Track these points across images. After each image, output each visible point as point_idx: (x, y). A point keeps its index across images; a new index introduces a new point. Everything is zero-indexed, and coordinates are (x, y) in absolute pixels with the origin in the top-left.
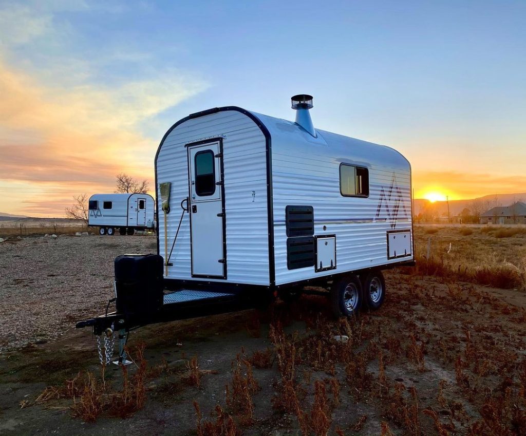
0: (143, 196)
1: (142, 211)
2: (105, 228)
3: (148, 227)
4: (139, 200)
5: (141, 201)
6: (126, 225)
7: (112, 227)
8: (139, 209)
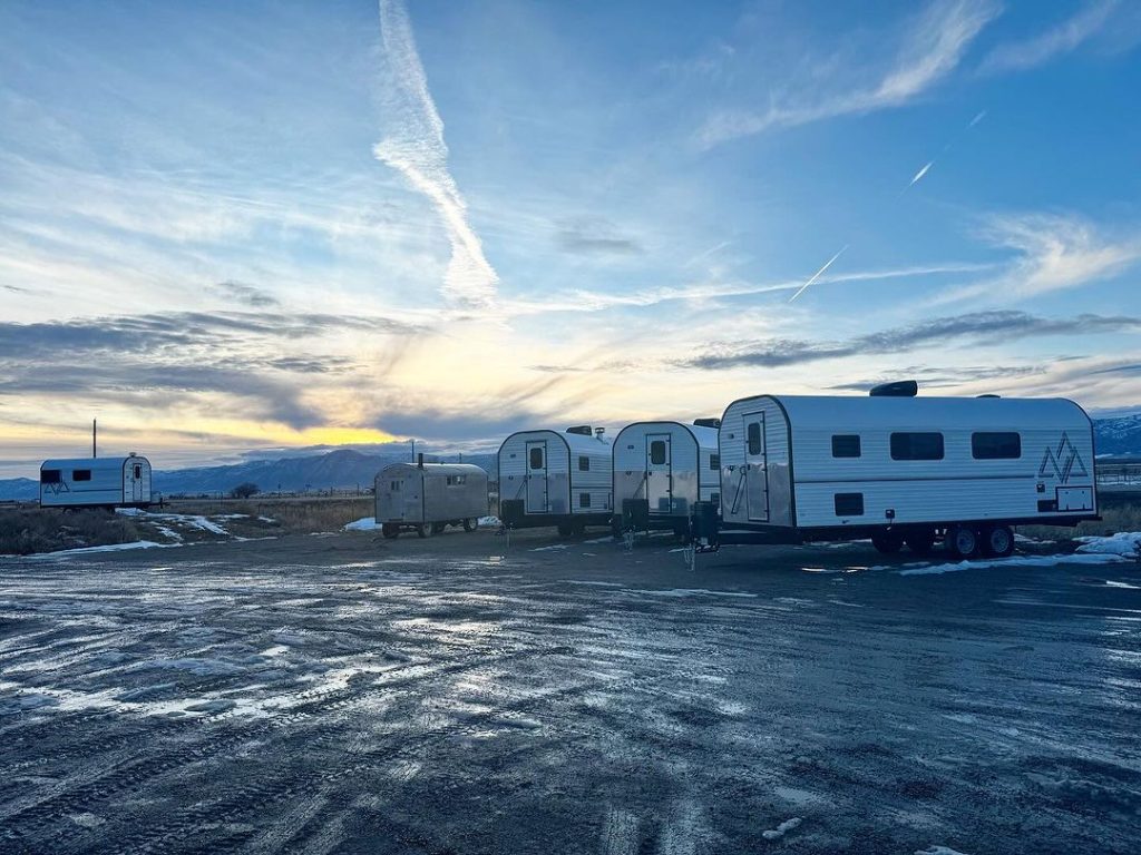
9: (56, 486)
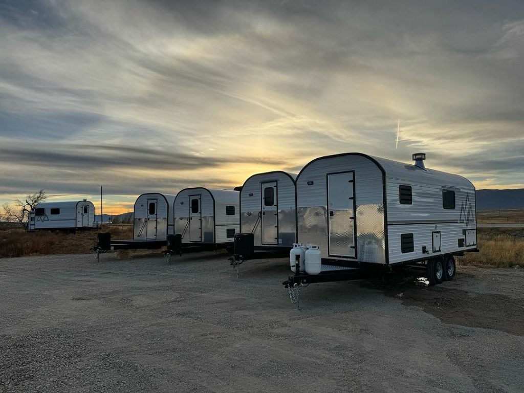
9: (42, 218)
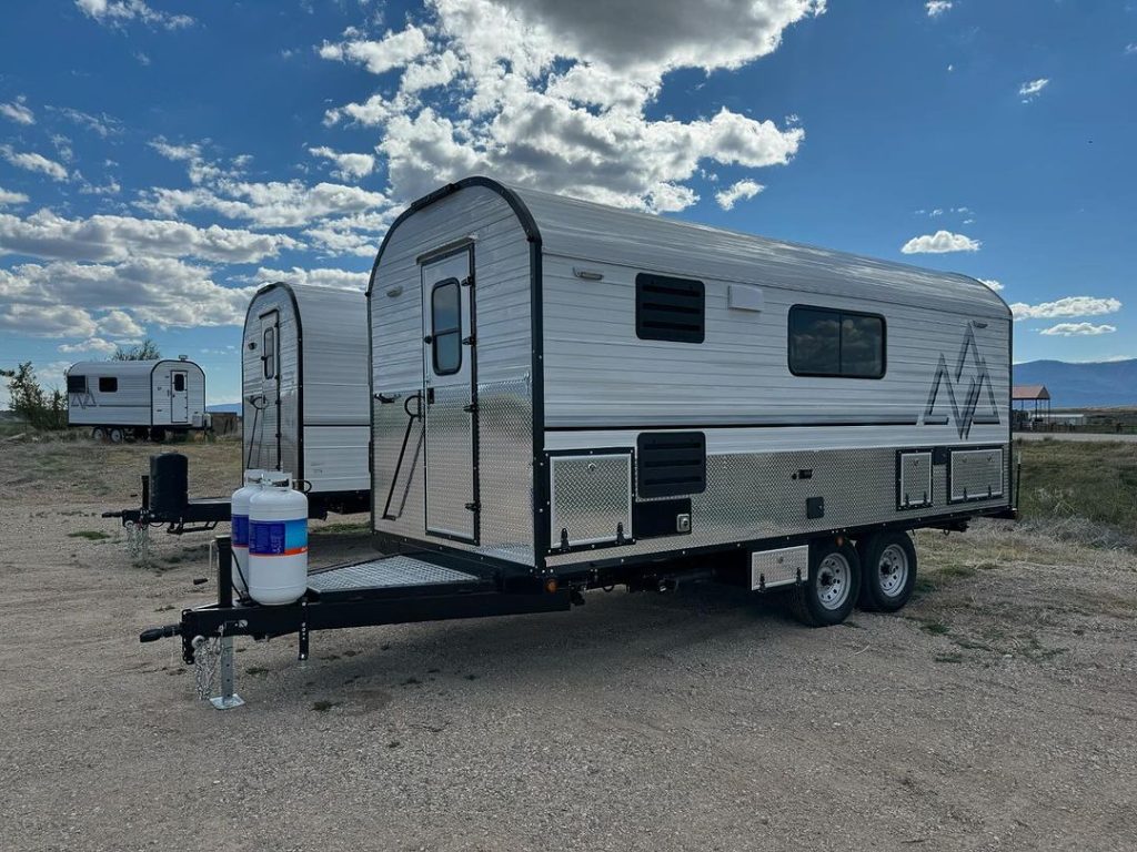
0: (183, 366)
1: (180, 395)
2: (106, 429)
3: (195, 425)
4: (174, 373)
5: (177, 376)
6: (149, 424)
7: (120, 427)
8: (174, 391)
